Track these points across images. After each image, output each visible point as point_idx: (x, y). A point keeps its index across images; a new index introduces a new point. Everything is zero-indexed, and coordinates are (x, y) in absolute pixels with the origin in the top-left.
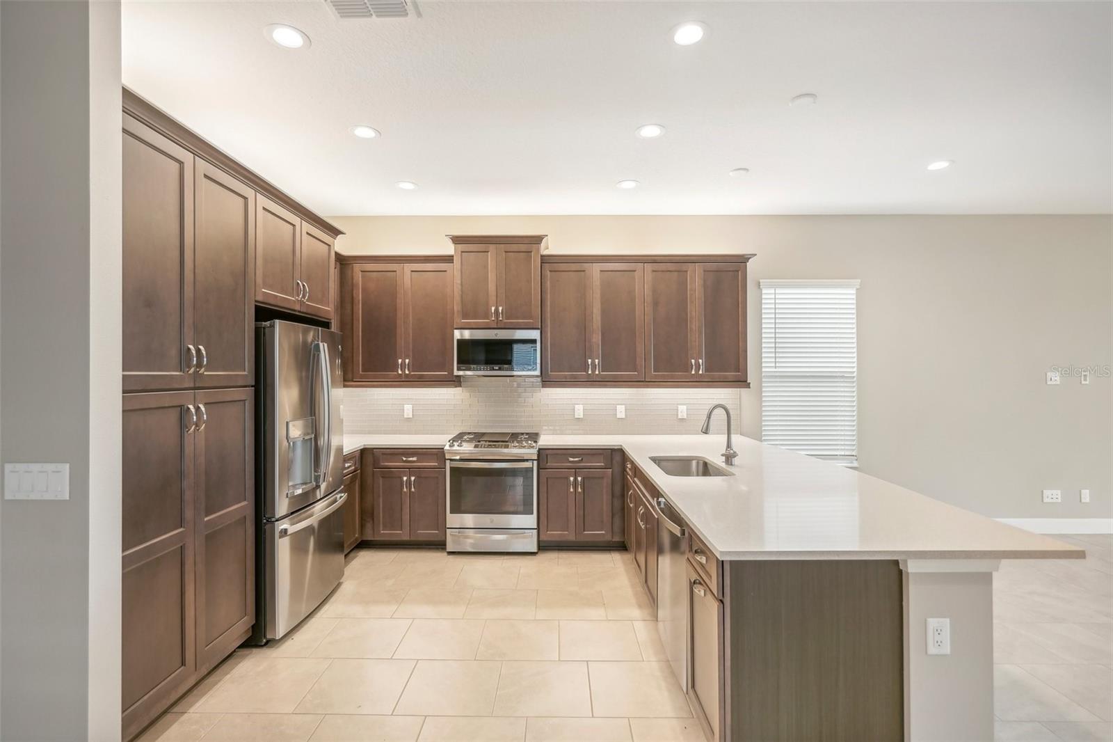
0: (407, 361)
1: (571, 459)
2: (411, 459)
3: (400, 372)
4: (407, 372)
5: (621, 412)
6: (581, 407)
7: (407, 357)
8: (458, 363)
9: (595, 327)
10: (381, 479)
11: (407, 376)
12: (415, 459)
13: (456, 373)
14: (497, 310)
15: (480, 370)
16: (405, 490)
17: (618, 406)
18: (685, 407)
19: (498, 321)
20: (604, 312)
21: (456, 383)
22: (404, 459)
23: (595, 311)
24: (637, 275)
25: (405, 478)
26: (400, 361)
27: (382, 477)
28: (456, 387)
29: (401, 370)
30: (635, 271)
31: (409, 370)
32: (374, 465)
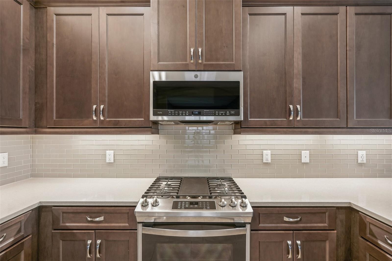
0: (102, 107)
1: (286, 219)
2: (97, 219)
3: (95, 118)
4: (102, 118)
5: (305, 157)
6: (269, 152)
7: (103, 102)
8: (154, 108)
9: (295, 71)
10: (61, 242)
11: (102, 122)
12: (102, 218)
13: (152, 118)
14: (196, 52)
15: (179, 115)
16: (89, 256)
17: (303, 152)
18: (364, 152)
19: (197, 64)
20: (305, 56)
21: (153, 130)
22: (89, 219)
23: (296, 55)
24: (340, 18)
25: (89, 242)
26: (95, 107)
27: (63, 240)
28: (153, 133)
29: (96, 116)
30: (337, 14)
31: (103, 116)
32: (53, 225)
